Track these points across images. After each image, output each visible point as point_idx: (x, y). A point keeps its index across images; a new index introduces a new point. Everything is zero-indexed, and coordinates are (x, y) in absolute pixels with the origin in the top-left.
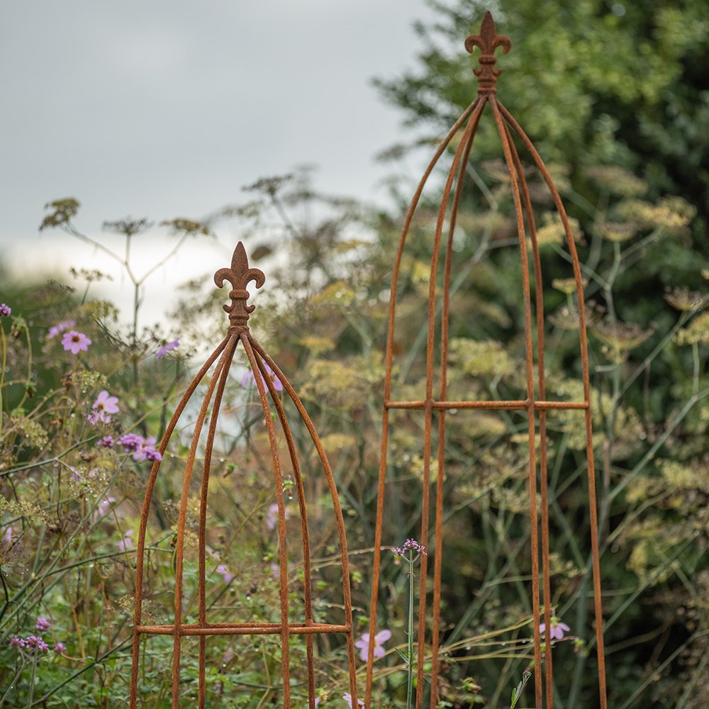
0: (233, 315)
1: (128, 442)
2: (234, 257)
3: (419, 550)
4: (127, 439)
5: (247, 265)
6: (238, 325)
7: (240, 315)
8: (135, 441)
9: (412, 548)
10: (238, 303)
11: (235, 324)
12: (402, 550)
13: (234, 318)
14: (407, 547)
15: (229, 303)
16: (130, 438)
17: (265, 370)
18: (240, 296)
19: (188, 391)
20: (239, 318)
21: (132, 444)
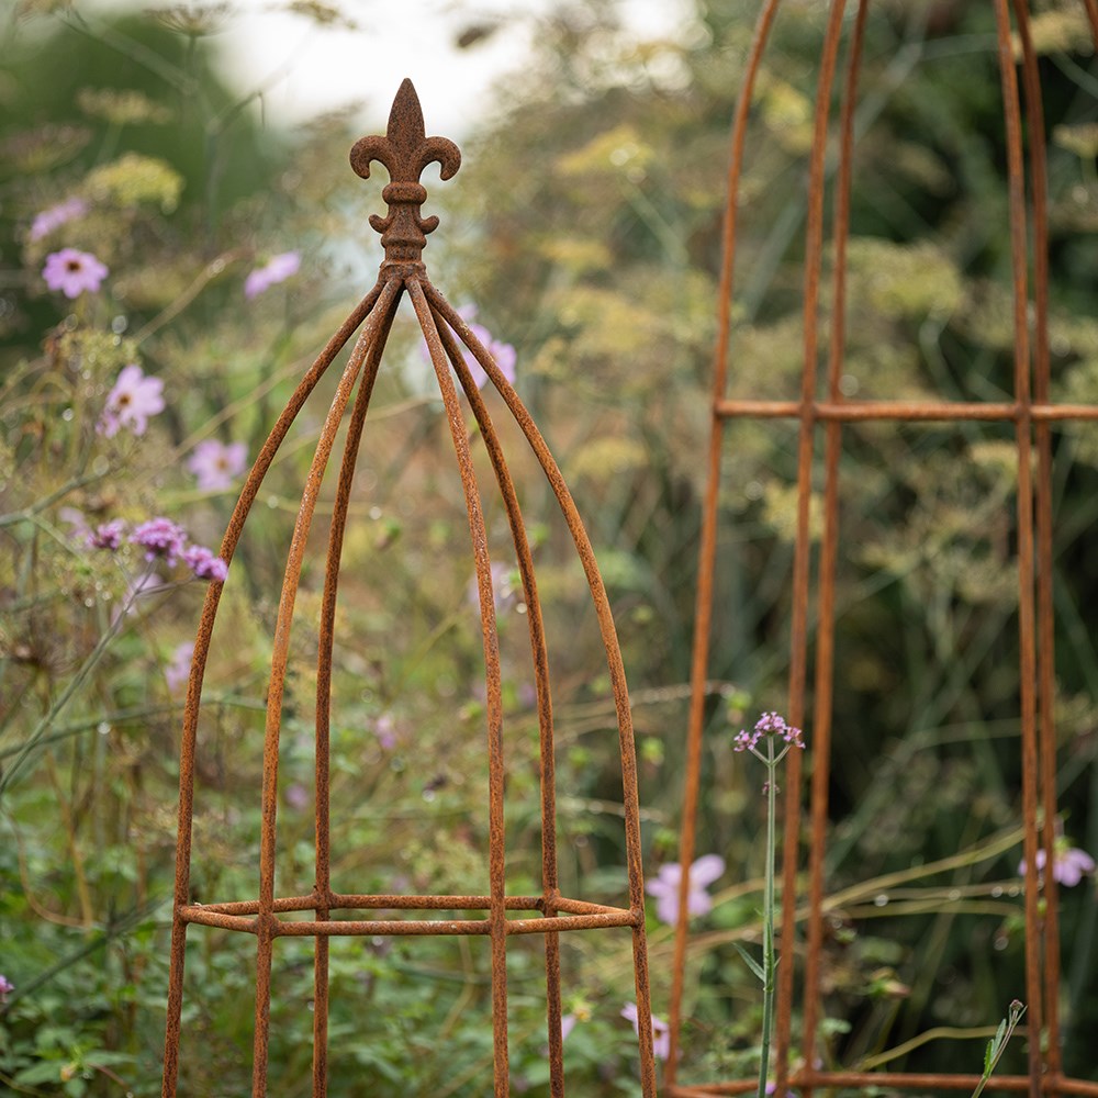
0: (391, 237)
1: (153, 537)
2: (393, 112)
3: (787, 738)
4: (150, 531)
5: (423, 130)
6: (403, 258)
7: (407, 237)
8: (168, 536)
9: (772, 732)
10: (402, 211)
11: (395, 258)
12: (751, 736)
13: (393, 243)
14: (762, 730)
15: (383, 211)
16: (158, 529)
17: (460, 357)
18: (406, 197)
19: (294, 400)
20: (404, 244)
21: (162, 544)
